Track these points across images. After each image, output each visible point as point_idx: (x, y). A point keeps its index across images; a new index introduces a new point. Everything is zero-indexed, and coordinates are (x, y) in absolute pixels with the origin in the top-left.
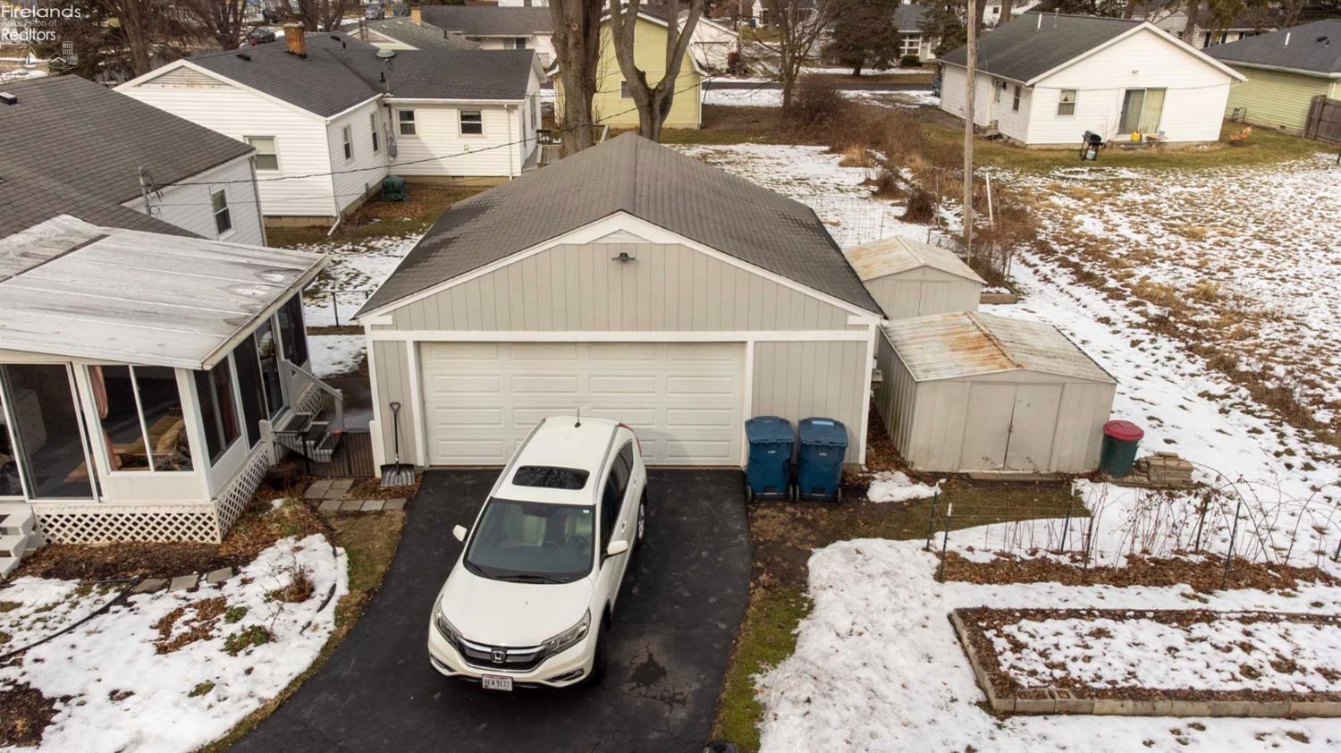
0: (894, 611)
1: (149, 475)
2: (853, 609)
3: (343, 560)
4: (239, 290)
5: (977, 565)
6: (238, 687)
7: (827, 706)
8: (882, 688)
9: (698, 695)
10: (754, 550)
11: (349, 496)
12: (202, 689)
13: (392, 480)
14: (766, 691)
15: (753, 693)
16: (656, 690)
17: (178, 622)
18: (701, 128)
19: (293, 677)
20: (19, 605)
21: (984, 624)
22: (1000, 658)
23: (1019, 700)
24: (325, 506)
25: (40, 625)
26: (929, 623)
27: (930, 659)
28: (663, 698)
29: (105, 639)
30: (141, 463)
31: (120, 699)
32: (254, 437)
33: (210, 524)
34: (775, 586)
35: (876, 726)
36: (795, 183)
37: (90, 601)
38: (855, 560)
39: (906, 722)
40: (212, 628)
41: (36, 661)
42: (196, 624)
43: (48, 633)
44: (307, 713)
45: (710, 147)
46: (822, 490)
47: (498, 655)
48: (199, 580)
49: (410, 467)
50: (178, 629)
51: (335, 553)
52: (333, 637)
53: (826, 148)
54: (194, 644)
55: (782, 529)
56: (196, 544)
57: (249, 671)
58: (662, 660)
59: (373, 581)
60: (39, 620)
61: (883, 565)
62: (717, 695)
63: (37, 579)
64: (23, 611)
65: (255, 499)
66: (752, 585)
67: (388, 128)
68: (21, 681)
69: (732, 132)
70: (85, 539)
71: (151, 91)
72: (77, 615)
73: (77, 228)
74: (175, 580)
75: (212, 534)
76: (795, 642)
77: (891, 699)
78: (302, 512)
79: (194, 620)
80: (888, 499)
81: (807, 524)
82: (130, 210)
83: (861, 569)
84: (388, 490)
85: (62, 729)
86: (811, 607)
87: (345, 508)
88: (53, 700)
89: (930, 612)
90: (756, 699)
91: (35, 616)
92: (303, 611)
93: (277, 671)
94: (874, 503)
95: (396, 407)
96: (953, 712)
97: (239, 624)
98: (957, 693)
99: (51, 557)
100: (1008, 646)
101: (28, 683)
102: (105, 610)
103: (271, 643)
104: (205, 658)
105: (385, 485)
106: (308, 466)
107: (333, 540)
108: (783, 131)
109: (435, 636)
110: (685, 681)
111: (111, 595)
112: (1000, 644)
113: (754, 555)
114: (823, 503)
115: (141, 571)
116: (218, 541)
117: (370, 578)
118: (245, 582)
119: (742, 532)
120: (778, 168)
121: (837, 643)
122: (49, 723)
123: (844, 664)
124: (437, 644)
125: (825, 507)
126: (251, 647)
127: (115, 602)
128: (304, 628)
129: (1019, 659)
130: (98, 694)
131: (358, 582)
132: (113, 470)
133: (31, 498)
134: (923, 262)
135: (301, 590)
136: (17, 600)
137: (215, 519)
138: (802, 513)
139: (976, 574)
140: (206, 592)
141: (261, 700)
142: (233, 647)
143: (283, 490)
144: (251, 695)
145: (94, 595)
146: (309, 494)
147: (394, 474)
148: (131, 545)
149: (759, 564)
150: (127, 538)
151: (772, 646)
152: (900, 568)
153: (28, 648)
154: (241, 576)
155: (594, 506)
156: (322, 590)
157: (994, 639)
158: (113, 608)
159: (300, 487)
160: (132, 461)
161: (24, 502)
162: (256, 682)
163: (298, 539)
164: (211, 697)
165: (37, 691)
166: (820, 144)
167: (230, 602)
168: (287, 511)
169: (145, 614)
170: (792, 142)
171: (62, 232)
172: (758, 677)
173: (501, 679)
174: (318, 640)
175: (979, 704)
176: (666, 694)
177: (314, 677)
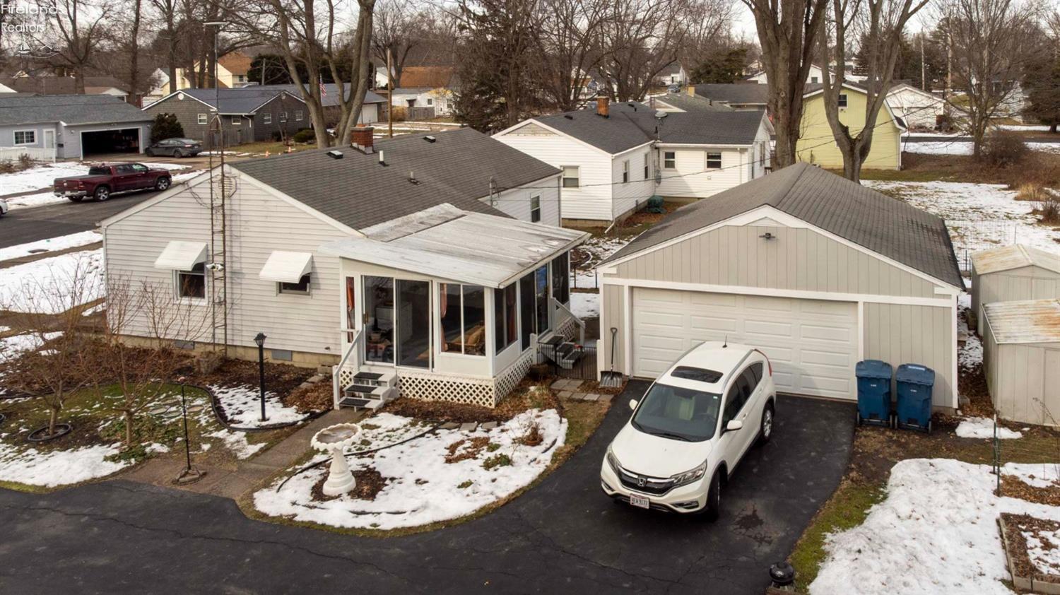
0: (949, 508)
1: (461, 356)
2: (916, 502)
3: (565, 425)
4: (530, 248)
5: (1033, 488)
6: (487, 487)
7: (873, 558)
8: (923, 556)
9: (782, 540)
10: (852, 456)
11: (578, 390)
12: (465, 485)
13: (608, 383)
14: (832, 544)
15: (821, 543)
16: (752, 532)
17: (460, 448)
18: (901, 169)
19: (518, 488)
20: (379, 427)
21: (1024, 527)
22: (1029, 551)
23: (1035, 581)
24: (562, 394)
25: (387, 439)
26: (979, 521)
27: (971, 545)
28: (755, 538)
29: (420, 451)
30: (458, 349)
31: (421, 484)
32: (526, 344)
33: (490, 393)
34: (861, 481)
35: (909, 578)
36: (970, 211)
37: (416, 430)
38: (928, 469)
39: (935, 581)
40: (478, 453)
41: (381, 457)
42: (470, 450)
43: (390, 443)
44: (522, 509)
45: (905, 183)
46: (915, 422)
47: (642, 480)
48: (477, 426)
49: (619, 374)
50: (460, 451)
51: (561, 422)
52: (548, 468)
53: (1005, 186)
54: (467, 460)
55: (879, 445)
56: (480, 406)
57: (494, 481)
58: (761, 515)
59: (580, 441)
60: (388, 436)
61: (950, 476)
62: (796, 542)
63: (391, 415)
64: (380, 430)
65: (520, 385)
66: (844, 478)
67: (656, 163)
68: (371, 466)
69: (927, 173)
70: (420, 396)
71: (511, 138)
72: (407, 436)
73: (451, 210)
74: (464, 424)
75: (490, 400)
76: (865, 518)
77: (929, 564)
78: (547, 395)
79: (469, 447)
80: (972, 435)
81: (900, 445)
82: (482, 203)
83: (930, 476)
84: (604, 388)
85: (387, 494)
86: (885, 497)
87: (574, 397)
88: (386, 479)
89: (981, 514)
90: (823, 548)
91: (386, 434)
92: (534, 452)
93: (510, 483)
94: (960, 437)
95: (614, 331)
96: (978, 582)
97: (494, 453)
98: (986, 570)
99: (400, 404)
100: (1040, 545)
101: (375, 468)
102: (422, 436)
103: (510, 466)
104: (471, 469)
105: (602, 386)
106: (556, 370)
107: (562, 414)
108: (971, 172)
109: (606, 466)
110: (775, 530)
111: (428, 428)
112: (1032, 542)
113: (851, 460)
114: (917, 432)
115: (446, 417)
116: (493, 406)
117: (579, 439)
118: (503, 431)
119: (845, 443)
120: (959, 200)
121: (897, 522)
122: (381, 490)
123: (897, 535)
124: (607, 472)
125: (918, 435)
126: (498, 466)
127: (428, 432)
128: (532, 461)
129: (1047, 555)
130: (410, 479)
131: (571, 440)
132: (442, 351)
133: (397, 365)
134: (1031, 262)
135: (534, 439)
136: (378, 424)
137: (493, 391)
138: (898, 437)
139: (1030, 494)
140: (480, 433)
141: (497, 497)
142: (488, 465)
143: (538, 382)
144: (492, 494)
145: (418, 427)
146: (553, 387)
147: (609, 378)
148: (444, 403)
149: (853, 466)
150: (443, 398)
151: (847, 518)
152: (965, 481)
153: (379, 450)
154: (501, 427)
155: (721, 395)
156: (547, 441)
157: (1029, 538)
158: (427, 435)
159: (549, 381)
160: (454, 348)
161: (393, 367)
162: (497, 487)
163: (540, 411)
164: (469, 490)
165: (379, 473)
166: (1001, 183)
167: (491, 441)
168: (537, 393)
169: (443, 440)
170: (976, 181)
171: (443, 212)
172: (829, 535)
173: (642, 499)
174: (537, 470)
175: (1003, 581)
176: (759, 536)
177: (530, 490)
